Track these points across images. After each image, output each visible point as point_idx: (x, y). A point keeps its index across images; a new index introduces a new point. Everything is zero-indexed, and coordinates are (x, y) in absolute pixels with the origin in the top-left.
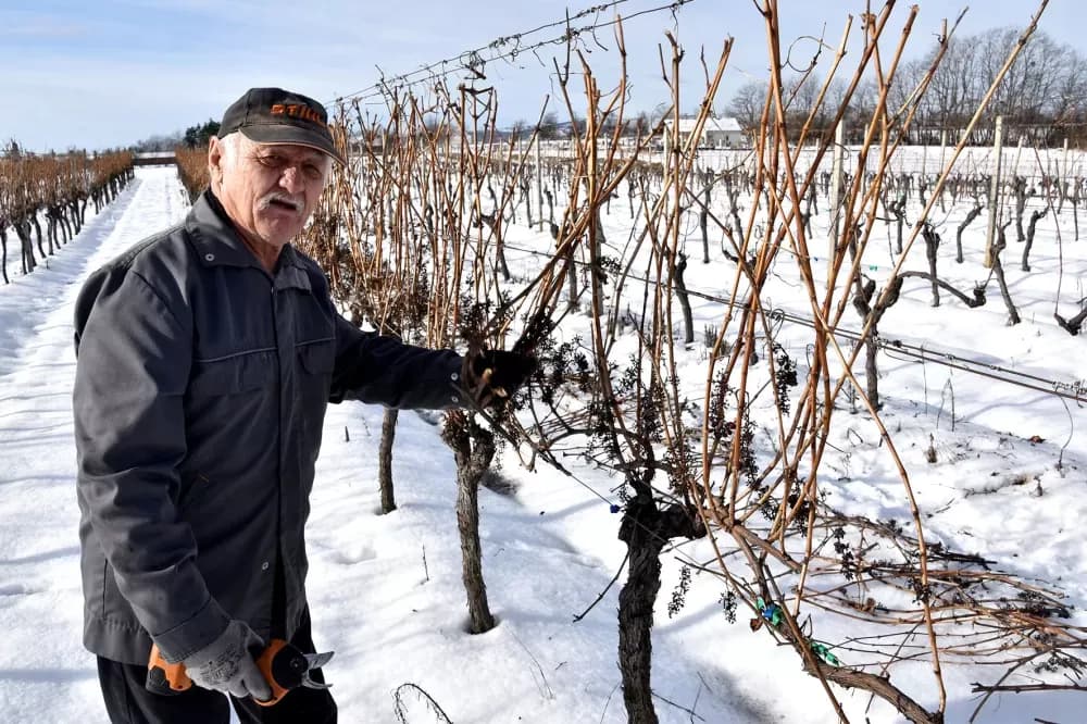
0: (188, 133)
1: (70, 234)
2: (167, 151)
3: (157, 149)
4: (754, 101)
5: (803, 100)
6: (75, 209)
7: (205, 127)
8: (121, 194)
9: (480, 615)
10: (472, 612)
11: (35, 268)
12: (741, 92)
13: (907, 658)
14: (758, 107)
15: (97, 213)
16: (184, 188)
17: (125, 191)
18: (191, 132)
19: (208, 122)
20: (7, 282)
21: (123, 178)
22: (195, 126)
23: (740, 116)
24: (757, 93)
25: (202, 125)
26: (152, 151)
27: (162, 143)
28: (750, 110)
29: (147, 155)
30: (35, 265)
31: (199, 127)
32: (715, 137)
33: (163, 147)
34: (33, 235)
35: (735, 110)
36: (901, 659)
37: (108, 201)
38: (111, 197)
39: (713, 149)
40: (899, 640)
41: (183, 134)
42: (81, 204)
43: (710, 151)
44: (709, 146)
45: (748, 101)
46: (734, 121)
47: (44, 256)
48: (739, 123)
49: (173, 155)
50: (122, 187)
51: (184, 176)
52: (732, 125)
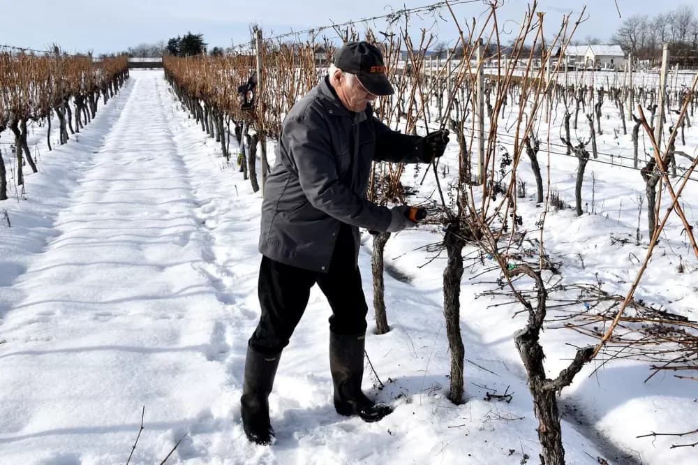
0: (170, 43)
1: (89, 118)
2: (152, 57)
3: (144, 55)
4: (636, 31)
5: (679, 31)
6: (92, 98)
7: (184, 39)
8: (121, 89)
9: (382, 324)
10: (377, 323)
11: (68, 141)
12: (626, 23)
13: (622, 358)
14: (640, 36)
15: (105, 104)
16: (171, 87)
17: (123, 88)
18: (172, 42)
19: (187, 34)
20: (50, 149)
21: (122, 77)
22: (176, 38)
23: (625, 43)
24: (640, 24)
25: (182, 37)
26: (140, 57)
27: (147, 51)
28: (633, 38)
29: (135, 60)
30: (68, 138)
31: (179, 39)
32: (602, 60)
33: (150, 53)
34: (66, 117)
35: (619, 38)
36: (618, 358)
37: (112, 94)
38: (113, 91)
39: (599, 70)
40: (620, 349)
41: (166, 44)
42: (95, 95)
43: (597, 72)
44: (597, 68)
45: (631, 31)
46: (618, 48)
47: (73, 133)
48: (623, 49)
49: (159, 60)
50: (121, 85)
51: (170, 77)
52: (617, 51)
